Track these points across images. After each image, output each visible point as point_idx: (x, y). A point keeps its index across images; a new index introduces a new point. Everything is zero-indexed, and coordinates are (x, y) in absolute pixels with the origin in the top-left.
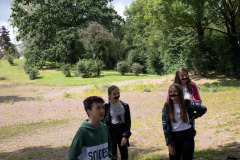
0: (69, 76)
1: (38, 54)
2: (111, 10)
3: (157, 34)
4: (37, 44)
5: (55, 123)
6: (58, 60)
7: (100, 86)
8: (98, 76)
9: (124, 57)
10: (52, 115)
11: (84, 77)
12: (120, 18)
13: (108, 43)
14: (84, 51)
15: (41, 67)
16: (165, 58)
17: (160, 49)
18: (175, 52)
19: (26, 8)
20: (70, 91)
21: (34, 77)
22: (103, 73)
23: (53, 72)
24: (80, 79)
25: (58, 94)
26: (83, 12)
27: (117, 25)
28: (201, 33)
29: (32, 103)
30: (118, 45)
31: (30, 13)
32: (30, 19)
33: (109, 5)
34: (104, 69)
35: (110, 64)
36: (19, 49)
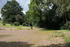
0: (12, 25)
1: (6, 20)
2: (22, 12)
3: (32, 18)
4: (6, 18)
5: (8, 35)
6: (10, 22)
7: (19, 28)
8: (18, 26)
9: (24, 22)
10: (7, 34)
11: (15, 26)
12: (24, 14)
13: (21, 19)
14: (16, 20)
15: (6, 23)
16: (33, 23)
17: (32, 22)
18: (35, 22)
19: (4, 10)
20: (12, 28)
21: (4, 25)
22: (20, 25)
23: (9, 24)
24: (14, 26)
25: (9, 29)
26: (16, 12)
27: (23, 16)
28: (41, 19)
29: (3, 30)
30: (23, 20)
31: (5, 11)
32: (5, 12)
33: (22, 11)
34: (20, 24)
35: (21, 24)
36: (2, 19)
